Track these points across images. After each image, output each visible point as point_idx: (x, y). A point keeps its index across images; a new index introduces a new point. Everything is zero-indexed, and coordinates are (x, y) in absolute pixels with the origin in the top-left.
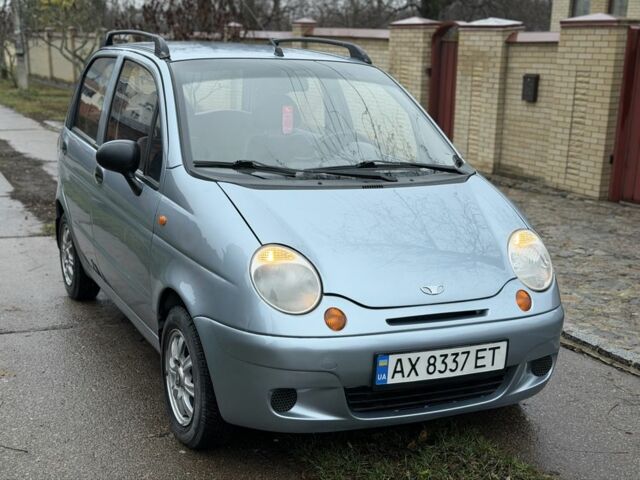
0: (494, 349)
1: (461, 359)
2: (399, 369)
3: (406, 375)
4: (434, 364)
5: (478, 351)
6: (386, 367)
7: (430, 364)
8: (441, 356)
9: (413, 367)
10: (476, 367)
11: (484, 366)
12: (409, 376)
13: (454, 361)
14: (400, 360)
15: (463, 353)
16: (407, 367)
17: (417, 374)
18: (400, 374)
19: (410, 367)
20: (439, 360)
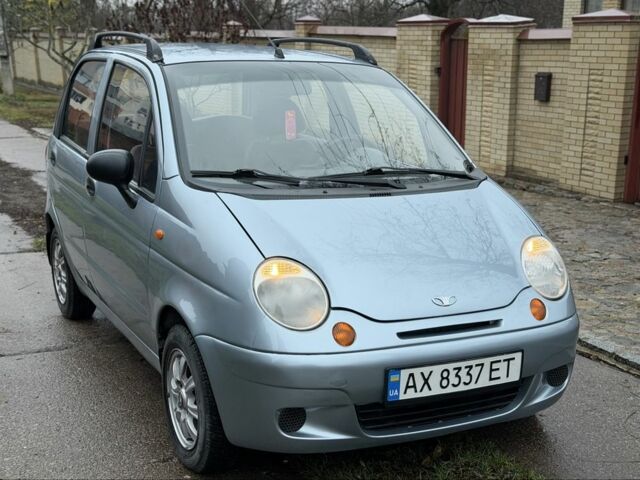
0: (508, 360)
1: (475, 372)
2: (411, 384)
3: (418, 390)
4: (447, 378)
5: (492, 363)
6: (398, 382)
7: (443, 378)
8: (455, 369)
9: (426, 381)
10: (491, 379)
11: (499, 378)
12: (421, 390)
13: (468, 374)
14: (412, 375)
15: (477, 365)
16: (420, 382)
17: (430, 389)
18: (413, 389)
19: (423, 382)
20: (453, 373)
